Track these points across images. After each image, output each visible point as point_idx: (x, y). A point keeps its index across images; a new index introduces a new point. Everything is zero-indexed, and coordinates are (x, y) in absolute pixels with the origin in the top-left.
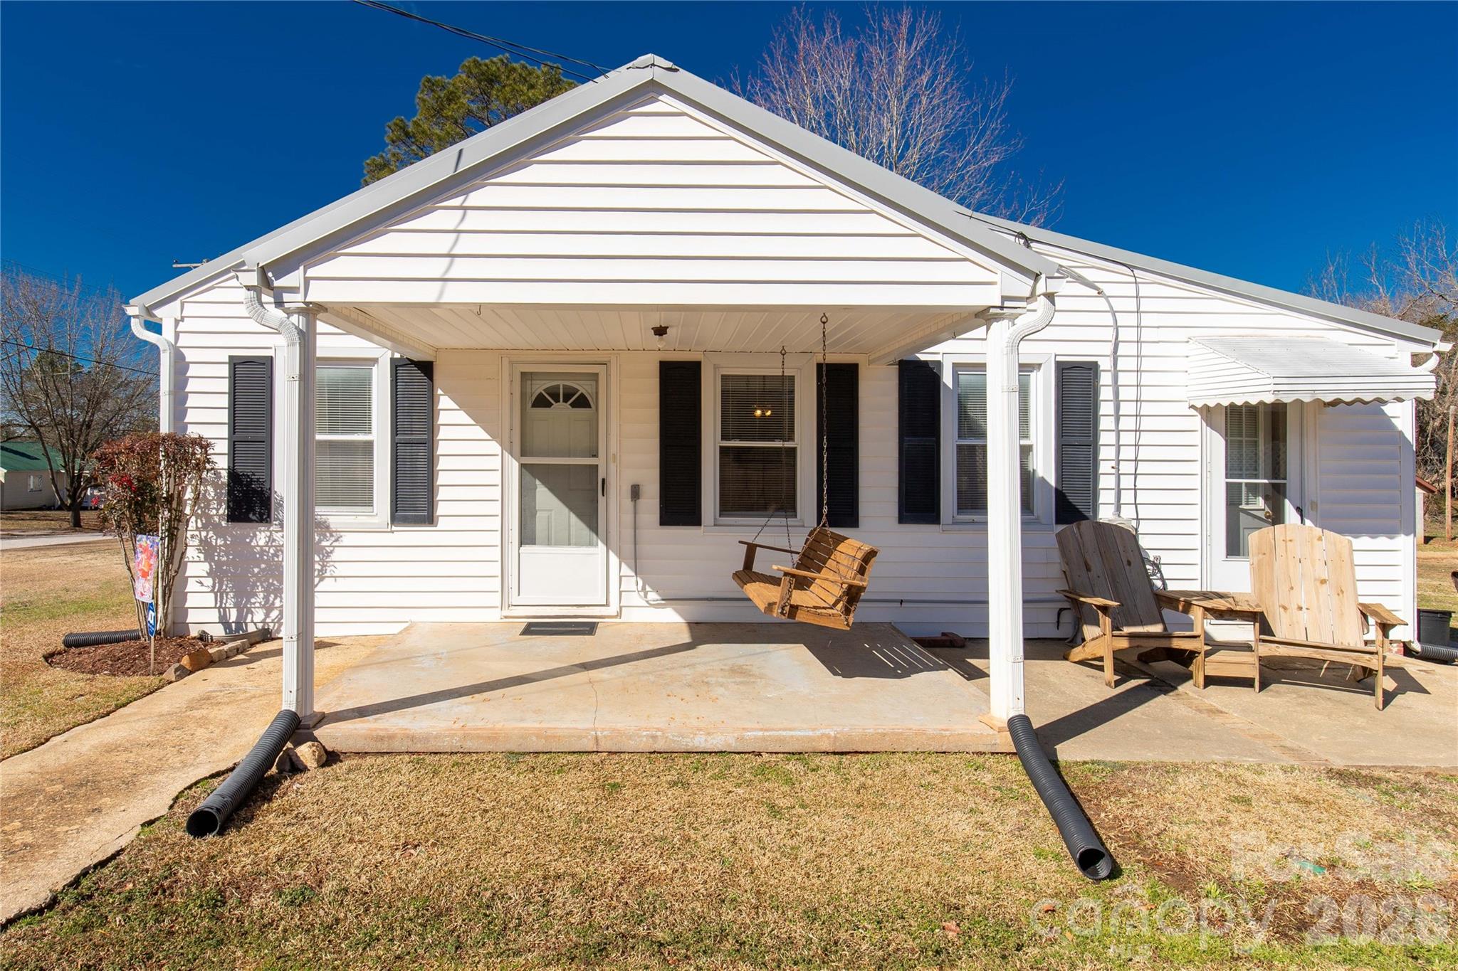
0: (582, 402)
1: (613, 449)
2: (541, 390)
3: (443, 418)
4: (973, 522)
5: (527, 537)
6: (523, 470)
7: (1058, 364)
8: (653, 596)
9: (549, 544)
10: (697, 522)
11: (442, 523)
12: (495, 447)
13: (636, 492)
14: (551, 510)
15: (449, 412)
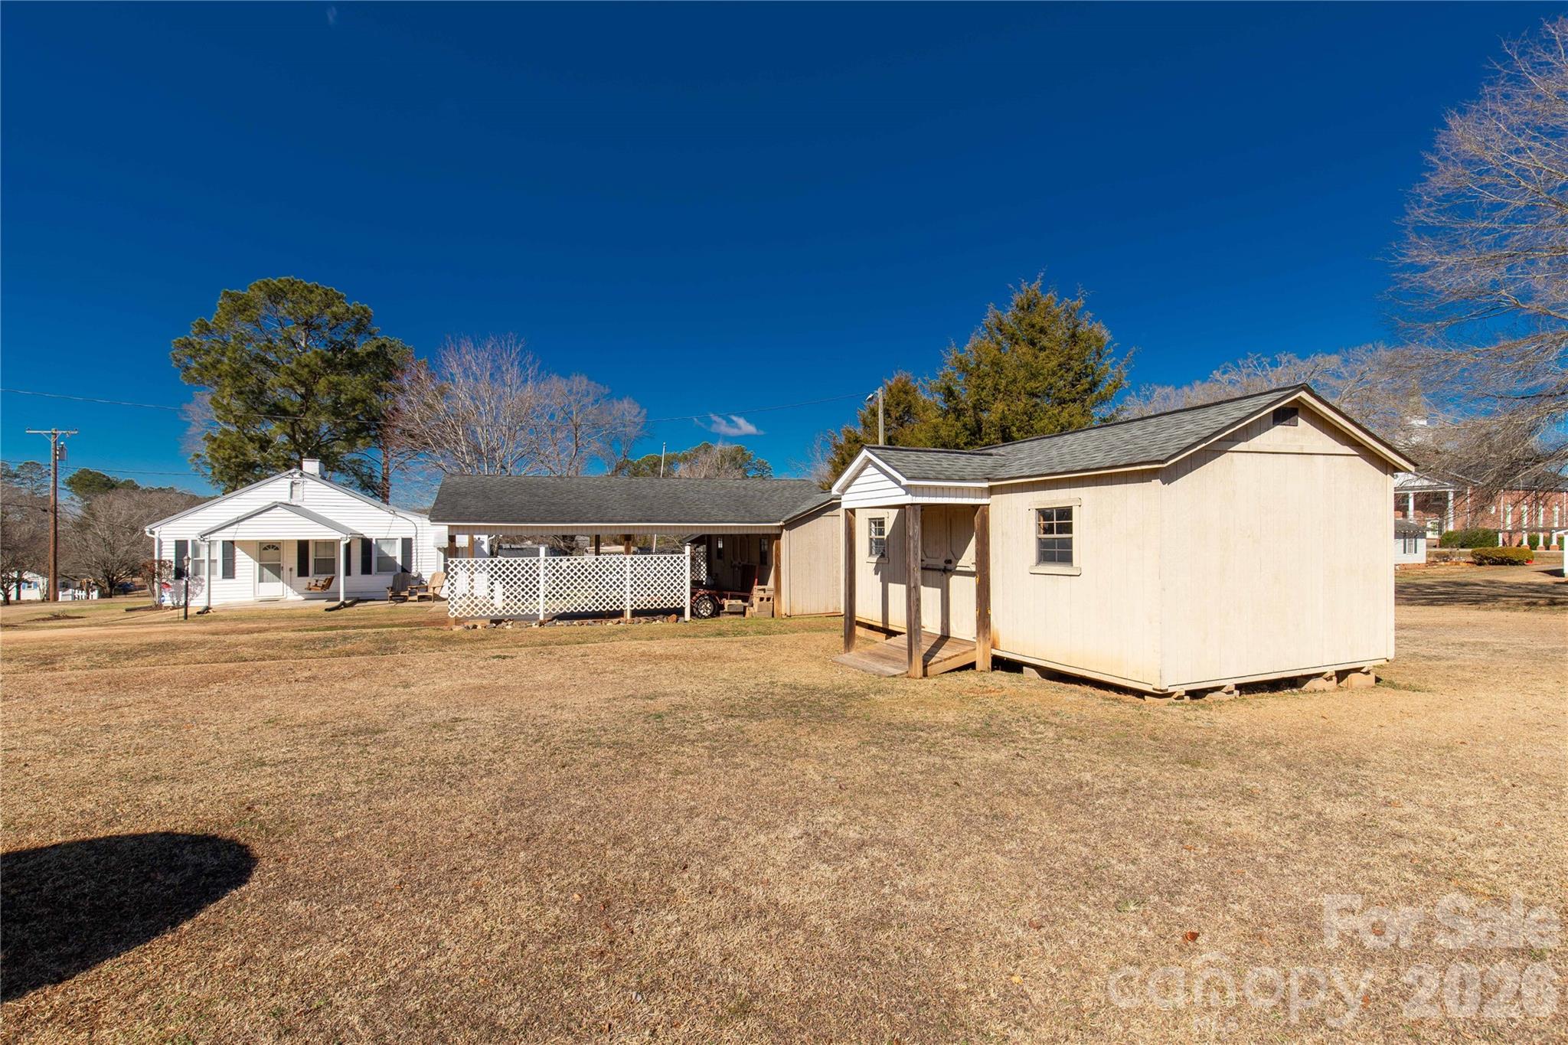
0: (277, 549)
1: (285, 559)
2: (264, 547)
3: (237, 554)
4: (379, 573)
5: (261, 580)
6: (260, 564)
7: (402, 538)
8: (295, 592)
9: (267, 582)
10: (308, 576)
11: (237, 578)
12: (252, 560)
13: (291, 570)
14: (268, 574)
15: (238, 552)
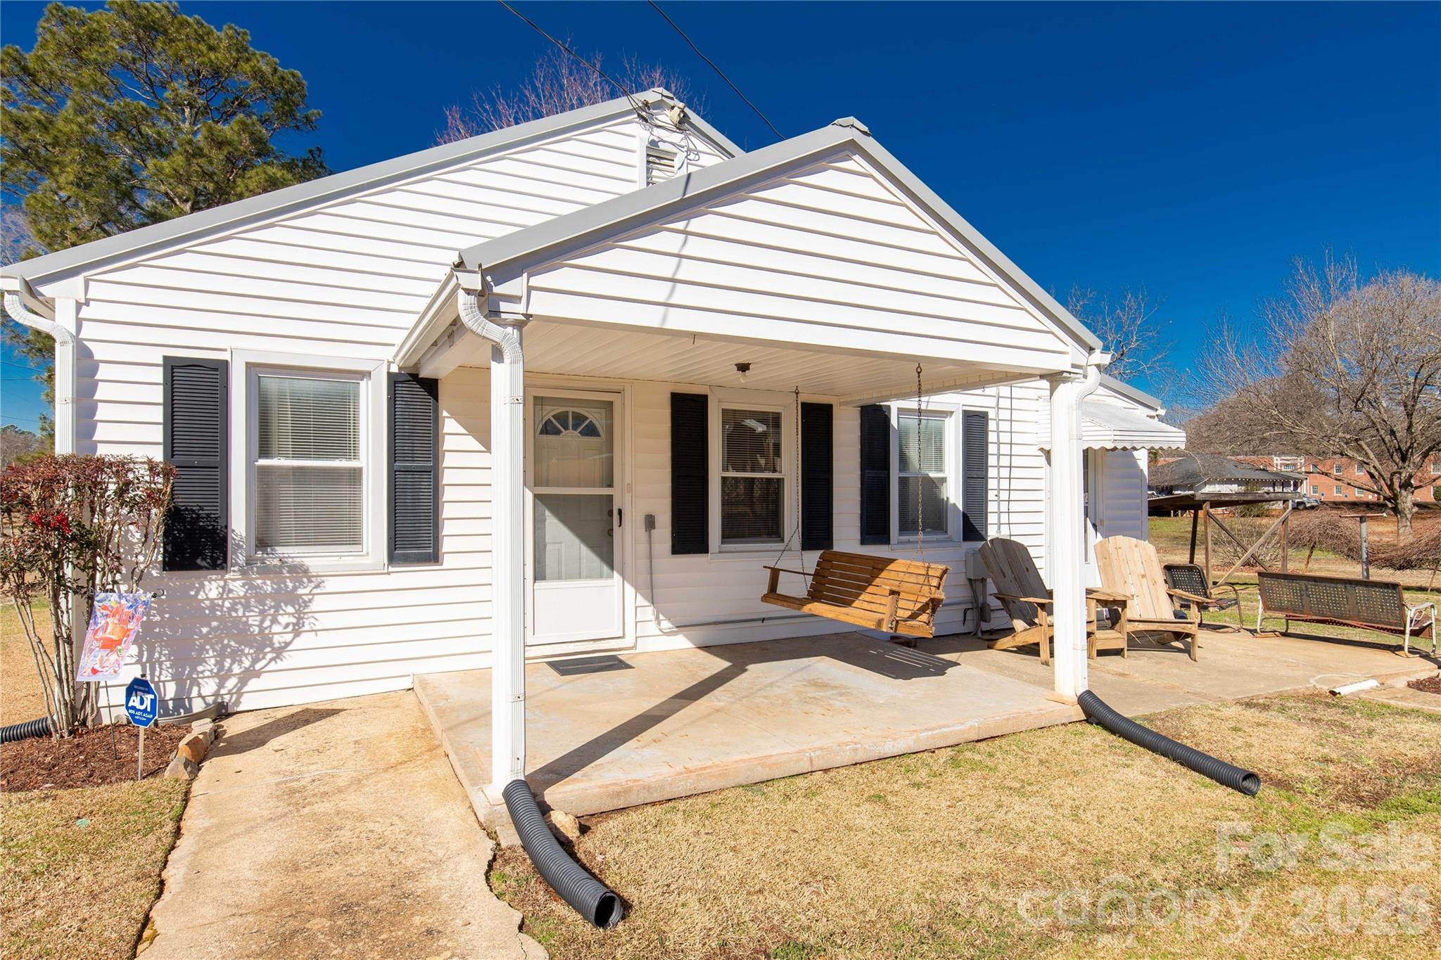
0: (591, 431)
1: (628, 480)
2: (550, 416)
3: (448, 443)
4: (909, 542)
5: (541, 572)
6: (537, 501)
7: (965, 412)
8: (666, 625)
9: (559, 578)
10: (705, 550)
11: (448, 561)
13: (650, 522)
14: (561, 543)
15: (455, 437)
